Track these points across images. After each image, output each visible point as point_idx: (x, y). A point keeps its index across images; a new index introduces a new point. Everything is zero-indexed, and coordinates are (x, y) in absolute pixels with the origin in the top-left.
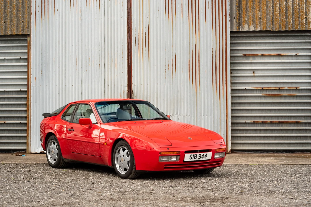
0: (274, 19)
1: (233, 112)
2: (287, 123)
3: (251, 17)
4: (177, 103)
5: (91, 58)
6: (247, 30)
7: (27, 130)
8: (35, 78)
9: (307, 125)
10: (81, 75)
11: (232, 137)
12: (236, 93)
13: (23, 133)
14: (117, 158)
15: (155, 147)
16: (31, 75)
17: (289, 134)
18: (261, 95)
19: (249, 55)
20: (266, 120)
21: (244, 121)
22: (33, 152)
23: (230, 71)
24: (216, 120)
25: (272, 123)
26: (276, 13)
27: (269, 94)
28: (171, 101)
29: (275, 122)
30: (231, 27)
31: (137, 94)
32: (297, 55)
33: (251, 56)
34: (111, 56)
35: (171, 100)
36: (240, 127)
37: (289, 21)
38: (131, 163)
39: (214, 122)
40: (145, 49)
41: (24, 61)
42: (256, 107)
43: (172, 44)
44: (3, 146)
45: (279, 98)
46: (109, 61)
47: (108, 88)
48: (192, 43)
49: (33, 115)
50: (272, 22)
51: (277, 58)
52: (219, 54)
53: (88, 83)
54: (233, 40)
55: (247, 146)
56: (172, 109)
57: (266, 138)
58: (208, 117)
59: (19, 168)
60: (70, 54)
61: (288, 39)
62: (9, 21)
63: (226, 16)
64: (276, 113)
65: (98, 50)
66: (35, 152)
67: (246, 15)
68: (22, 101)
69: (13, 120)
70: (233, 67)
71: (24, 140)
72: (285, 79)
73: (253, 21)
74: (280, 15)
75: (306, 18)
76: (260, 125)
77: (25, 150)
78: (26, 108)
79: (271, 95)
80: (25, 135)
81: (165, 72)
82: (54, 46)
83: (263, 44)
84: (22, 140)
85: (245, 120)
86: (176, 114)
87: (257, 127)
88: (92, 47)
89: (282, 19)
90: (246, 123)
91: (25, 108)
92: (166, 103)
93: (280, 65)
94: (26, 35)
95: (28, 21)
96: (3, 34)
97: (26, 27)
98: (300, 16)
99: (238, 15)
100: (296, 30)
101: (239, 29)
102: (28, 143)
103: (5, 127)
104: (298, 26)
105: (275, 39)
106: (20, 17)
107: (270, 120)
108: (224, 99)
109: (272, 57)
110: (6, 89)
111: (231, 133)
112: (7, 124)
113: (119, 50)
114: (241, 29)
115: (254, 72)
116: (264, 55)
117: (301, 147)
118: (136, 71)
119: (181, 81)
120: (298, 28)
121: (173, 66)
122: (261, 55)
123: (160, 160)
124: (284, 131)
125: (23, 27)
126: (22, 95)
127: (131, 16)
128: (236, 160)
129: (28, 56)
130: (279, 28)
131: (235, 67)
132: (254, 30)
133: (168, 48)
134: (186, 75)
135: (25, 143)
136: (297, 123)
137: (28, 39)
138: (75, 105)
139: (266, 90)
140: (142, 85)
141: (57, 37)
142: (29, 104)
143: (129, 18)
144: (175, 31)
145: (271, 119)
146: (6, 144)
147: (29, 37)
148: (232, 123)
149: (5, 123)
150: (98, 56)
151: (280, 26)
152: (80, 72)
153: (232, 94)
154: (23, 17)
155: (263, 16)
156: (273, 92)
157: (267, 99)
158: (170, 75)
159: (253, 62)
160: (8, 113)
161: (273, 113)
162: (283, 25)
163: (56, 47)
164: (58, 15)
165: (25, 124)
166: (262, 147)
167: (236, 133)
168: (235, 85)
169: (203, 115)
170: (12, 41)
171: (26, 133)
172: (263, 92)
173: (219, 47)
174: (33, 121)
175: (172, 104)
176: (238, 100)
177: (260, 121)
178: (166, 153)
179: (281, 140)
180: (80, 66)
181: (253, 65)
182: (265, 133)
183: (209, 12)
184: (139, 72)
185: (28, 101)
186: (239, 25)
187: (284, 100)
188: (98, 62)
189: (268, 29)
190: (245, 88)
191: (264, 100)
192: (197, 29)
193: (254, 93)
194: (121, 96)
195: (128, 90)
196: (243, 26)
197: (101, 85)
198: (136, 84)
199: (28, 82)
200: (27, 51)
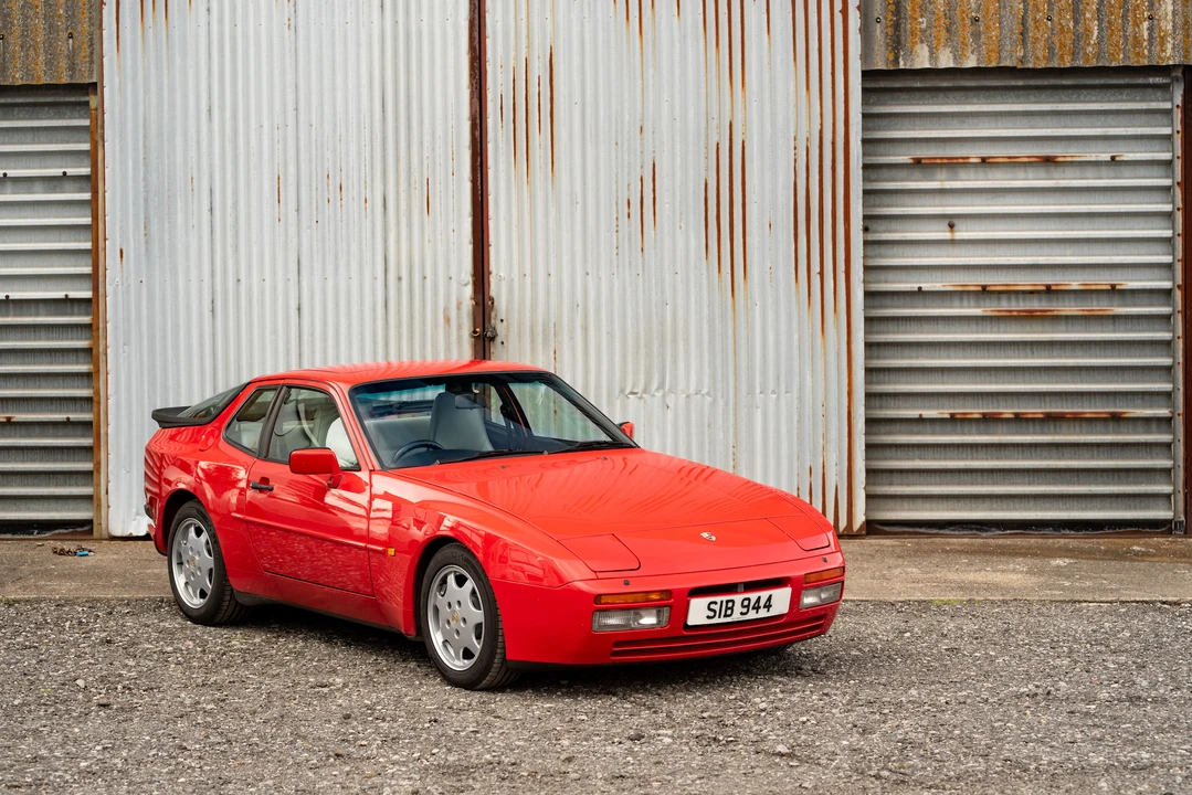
0: (1030, 22)
1: (874, 379)
2: (1078, 420)
3: (941, 14)
4: (662, 345)
5: (335, 176)
6: (927, 66)
7: (95, 450)
8: (121, 251)
9: (1154, 426)
10: (295, 240)
11: (871, 473)
12: (886, 307)
13: (79, 461)
14: (436, 610)
15: (577, 574)
16: (105, 239)
17: (1084, 459)
18: (978, 312)
19: (933, 161)
20: (998, 408)
21: (914, 413)
22: (118, 533)
23: (861, 222)
24: (808, 410)
25: (1019, 420)
27: (1011, 311)
28: (637, 338)
29: (1030, 416)
30: (866, 55)
31: (508, 312)
32: (1117, 159)
33: (942, 165)
34: (410, 168)
35: (638, 333)
36: (900, 433)
37: (1088, 31)
38: (489, 630)
39: (799, 416)
40: (535, 138)
41: (77, 185)
42: (960, 358)
43: (642, 120)
44: (5, 510)
45: (1047, 326)
46: (403, 187)
47: (399, 290)
48: (716, 116)
49: (117, 392)
50: (1022, 34)
51: (1042, 172)
52: (819, 158)
53: (324, 270)
54: (875, 104)
55: (928, 506)
56: (642, 369)
57: (996, 477)
58: (778, 398)
59: (68, 624)
60: (254, 160)
61: (1082, 98)
62: (18, 33)
63: (845, 12)
64: (1037, 383)
65: (359, 143)
66: (126, 534)
67: (923, 9)
68: (72, 339)
69: (42, 411)
70: (874, 206)
71: (84, 485)
72: (1068, 252)
73: (948, 31)
74: (1050, 9)
75: (1150, 18)
76: (974, 427)
77: (90, 522)
78: (88, 363)
79: (1015, 314)
80: (88, 466)
81: (615, 229)
82: (192, 130)
83: (986, 119)
84: (77, 485)
85: (918, 408)
86: (658, 389)
87: (963, 434)
88: (334, 130)
89: (1061, 24)
90: (921, 420)
91: (83, 363)
92: (617, 346)
93: (1051, 198)
94: (84, 84)
95: (91, 34)
97: (83, 54)
98: (1128, 10)
99: (892, 8)
100: (1114, 64)
101: (896, 61)
102: (99, 499)
103: (10, 437)
104: (1120, 50)
105: (1032, 98)
106: (60, 16)
107: (1013, 408)
108: (838, 332)
109: (1022, 169)
110: (12, 291)
111: (867, 459)
112: (18, 428)
113: (439, 142)
114: (902, 63)
115: (951, 226)
116: (991, 160)
117: (1129, 508)
118: (503, 224)
119: (674, 261)
120: (1121, 56)
121: (644, 204)
122: (979, 160)
123: (595, 626)
124: (1067, 451)
125: (72, 56)
126: (72, 314)
127: (485, 12)
128: (884, 577)
129: (94, 166)
130: (1048, 59)
131: (879, 206)
132: (951, 65)
133: (626, 137)
134: (696, 241)
135: (89, 498)
136: (1116, 418)
137: (93, 101)
138: (276, 389)
139: (1000, 292)
140: (528, 279)
141: (204, 96)
142: (101, 350)
143: (477, 22)
144: (651, 71)
145: (1016, 403)
146: (14, 501)
147: (96, 94)
148: (870, 422)
149: (9, 423)
150: (359, 165)
151: (1051, 49)
152: (292, 230)
153: (868, 311)
154: (71, 17)
155: (987, 13)
156: (1024, 300)
157: (1001, 330)
158: (633, 238)
159: (948, 187)
160: (20, 383)
161: (1024, 382)
162: (1063, 45)
163: (198, 132)
164: (203, 10)
165: (87, 427)
166: (984, 510)
167: (886, 459)
168: (882, 275)
169: (758, 391)
170: (31, 109)
171: (91, 460)
172: (988, 302)
173: (821, 132)
174: (118, 416)
175: (642, 351)
176: (894, 333)
177: (975, 410)
178: (617, 600)
179: (1055, 484)
180: (292, 206)
181: (950, 199)
182: (992, 459)
184: (514, 229)
185: (96, 340)
186: (896, 48)
187: (1067, 332)
188: (360, 193)
189: (1008, 63)
190: (920, 288)
191: (992, 332)
192: (736, 65)
193: (951, 307)
194: (447, 320)
195: (475, 297)
196: (910, 52)
197: (374, 278)
198: (504, 273)
199: (96, 267)
200: (87, 147)
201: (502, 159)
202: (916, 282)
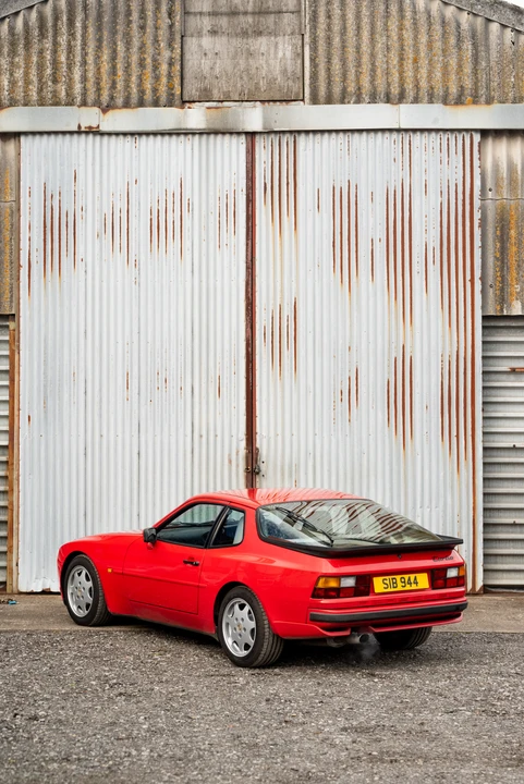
1: (488, 500)
4: (361, 478)
5: (162, 373)
6: (520, 313)
7: (9, 539)
8: (29, 417)
10: (137, 412)
11: (486, 556)
12: (493, 457)
16: (19, 410)
19: (522, 370)
21: (511, 521)
22: (24, 590)
23: (481, 406)
24: (449, 517)
28: (346, 474)
30: (483, 307)
31: (268, 456)
34: (209, 369)
35: (346, 471)
36: (502, 532)
39: (444, 522)
40: (287, 355)
43: (350, 343)
46: (204, 380)
47: (200, 443)
48: (394, 341)
49: (24, 504)
52: (456, 368)
53: (154, 430)
54: (488, 336)
58: (430, 511)
60: (112, 363)
63: (472, 281)
65: (177, 354)
66: (29, 591)
67: (518, 280)
70: (488, 396)
77: (5, 583)
78: (5, 485)
80: (3, 549)
81: (333, 408)
82: (74, 344)
85: (513, 518)
88: (162, 346)
90: (514, 525)
91: (1, 485)
94: (6, 315)
95: (12, 284)
97: (6, 296)
99: (499, 279)
101: (502, 310)
102: (11, 569)
108: (468, 471)
111: (484, 548)
113: (227, 354)
114: (505, 311)
118: (264, 404)
119: (368, 427)
121: (351, 393)
127: (255, 277)
128: (515, 619)
129: (12, 364)
131: (491, 396)
133: (340, 353)
134: (382, 415)
135: (4, 568)
140: (280, 437)
141: (82, 323)
142: (14, 477)
143: (250, 282)
144: (355, 314)
147: (14, 321)
148: (485, 525)
150: (177, 367)
152: (135, 406)
153: (485, 459)
158: (344, 413)
163: (78, 345)
164: (82, 272)
167: (493, 548)
168: (491, 438)
169: (419, 506)
171: (6, 545)
173: (458, 352)
174: (24, 518)
175: (348, 482)
176: (498, 472)
180: (136, 391)
183: (434, 271)
184: (271, 407)
185: (11, 471)
186: (501, 303)
188: (177, 384)
190: (514, 446)
192: (407, 311)
194: (230, 462)
195: (247, 449)
196: (510, 306)
197: (185, 436)
198: (264, 434)
199: (12, 425)
200: (7, 353)
201: (264, 365)
202: (512, 442)
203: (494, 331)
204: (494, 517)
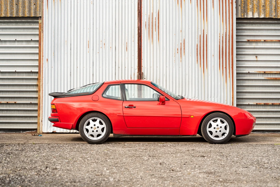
0: (277, 7)
1: (239, 95)
3: (255, 4)
5: (103, 41)
6: (252, 17)
7: (38, 110)
8: (47, 59)
10: (92, 57)
13: (33, 113)
16: (43, 56)
18: (263, 78)
19: (252, 41)
20: (268, 102)
21: (247, 103)
22: (45, 131)
23: (236, 55)
24: (222, 102)
25: (273, 105)
26: (278, 2)
27: (271, 78)
29: (276, 104)
30: (236, 14)
31: (147, 76)
33: (254, 42)
34: (122, 39)
35: (179, 82)
40: (155, 33)
41: (35, 43)
42: (258, 90)
43: (181, 29)
44: (13, 126)
46: (120, 44)
47: (119, 70)
48: (200, 28)
49: (45, 96)
50: (275, 10)
51: (278, 44)
52: (225, 39)
53: (99, 65)
57: (267, 119)
58: (215, 99)
60: (82, 37)
62: (21, 3)
63: (232, 3)
64: (277, 96)
65: (109, 33)
66: (47, 132)
67: (251, 3)
68: (32, 82)
69: (24, 101)
70: (238, 51)
71: (35, 120)
73: (257, 8)
76: (262, 107)
77: (36, 129)
78: (37, 88)
79: (272, 79)
80: (36, 115)
81: (174, 56)
82: (66, 29)
87: (259, 108)
88: (103, 30)
90: (249, 105)
91: (35, 88)
94: (37, 17)
95: (40, 4)
96: (14, 16)
97: (38, 9)
99: (243, 3)
102: (39, 123)
103: (15, 107)
105: (276, 26)
107: (271, 102)
108: (230, 82)
109: (274, 43)
112: (18, 105)
113: (130, 33)
114: (245, 16)
115: (256, 57)
116: (266, 41)
118: (145, 54)
119: (189, 64)
121: (182, 49)
122: (264, 41)
125: (36, 9)
126: (32, 76)
127: (142, 1)
129: (40, 38)
132: (257, 17)
133: (177, 33)
134: (194, 59)
135: (36, 123)
139: (268, 73)
140: (152, 68)
141: (69, 20)
142: (41, 85)
143: (140, 3)
144: (183, 16)
146: (16, 124)
147: (41, 19)
149: (15, 104)
150: (109, 38)
152: (92, 55)
153: (237, 77)
155: (266, 4)
156: (274, 75)
157: (268, 82)
158: (179, 58)
159: (256, 47)
160: (18, 93)
161: (274, 96)
163: (68, 29)
165: (36, 105)
166: (264, 127)
169: (210, 97)
170: (23, 23)
171: (37, 113)
172: (265, 76)
174: (45, 102)
175: (181, 86)
177: (263, 103)
180: (92, 49)
181: (256, 50)
182: (266, 115)
184: (148, 55)
185: (39, 82)
186: (244, 12)
188: (109, 45)
189: (271, 17)
190: (249, 72)
191: (266, 83)
192: (205, 15)
193: (256, 77)
194: (131, 78)
195: (138, 73)
196: (247, 14)
197: (112, 67)
198: (146, 66)
199: (40, 63)
200: (38, 33)
201: (145, 38)
202: (248, 71)
203: (240, 25)
204: (240, 102)
